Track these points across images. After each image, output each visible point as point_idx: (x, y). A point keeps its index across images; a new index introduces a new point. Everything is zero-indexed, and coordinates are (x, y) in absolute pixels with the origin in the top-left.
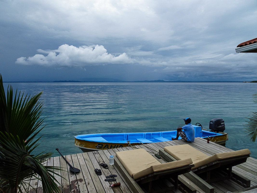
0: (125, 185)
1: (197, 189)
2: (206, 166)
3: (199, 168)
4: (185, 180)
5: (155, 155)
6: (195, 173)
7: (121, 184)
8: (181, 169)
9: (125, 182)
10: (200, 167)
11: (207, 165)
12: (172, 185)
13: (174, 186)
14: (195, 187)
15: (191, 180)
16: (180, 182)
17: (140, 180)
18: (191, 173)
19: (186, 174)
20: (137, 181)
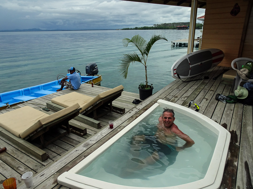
0: (12, 148)
1: (87, 127)
2: (92, 107)
3: (87, 110)
4: (76, 123)
5: (43, 109)
6: (84, 114)
7: (7, 149)
8: (70, 114)
9: (12, 145)
10: (87, 108)
11: (92, 105)
12: (65, 131)
13: (66, 131)
14: (85, 126)
15: (81, 121)
16: (71, 126)
17: (29, 137)
18: (80, 115)
19: (76, 117)
20: (26, 139)
